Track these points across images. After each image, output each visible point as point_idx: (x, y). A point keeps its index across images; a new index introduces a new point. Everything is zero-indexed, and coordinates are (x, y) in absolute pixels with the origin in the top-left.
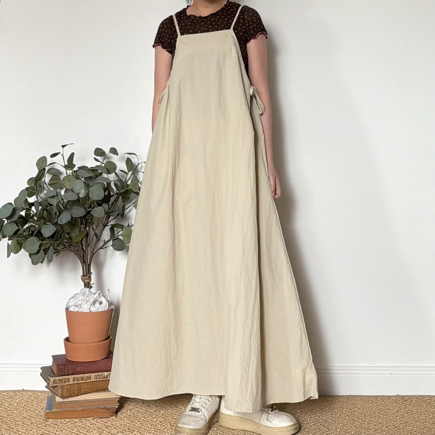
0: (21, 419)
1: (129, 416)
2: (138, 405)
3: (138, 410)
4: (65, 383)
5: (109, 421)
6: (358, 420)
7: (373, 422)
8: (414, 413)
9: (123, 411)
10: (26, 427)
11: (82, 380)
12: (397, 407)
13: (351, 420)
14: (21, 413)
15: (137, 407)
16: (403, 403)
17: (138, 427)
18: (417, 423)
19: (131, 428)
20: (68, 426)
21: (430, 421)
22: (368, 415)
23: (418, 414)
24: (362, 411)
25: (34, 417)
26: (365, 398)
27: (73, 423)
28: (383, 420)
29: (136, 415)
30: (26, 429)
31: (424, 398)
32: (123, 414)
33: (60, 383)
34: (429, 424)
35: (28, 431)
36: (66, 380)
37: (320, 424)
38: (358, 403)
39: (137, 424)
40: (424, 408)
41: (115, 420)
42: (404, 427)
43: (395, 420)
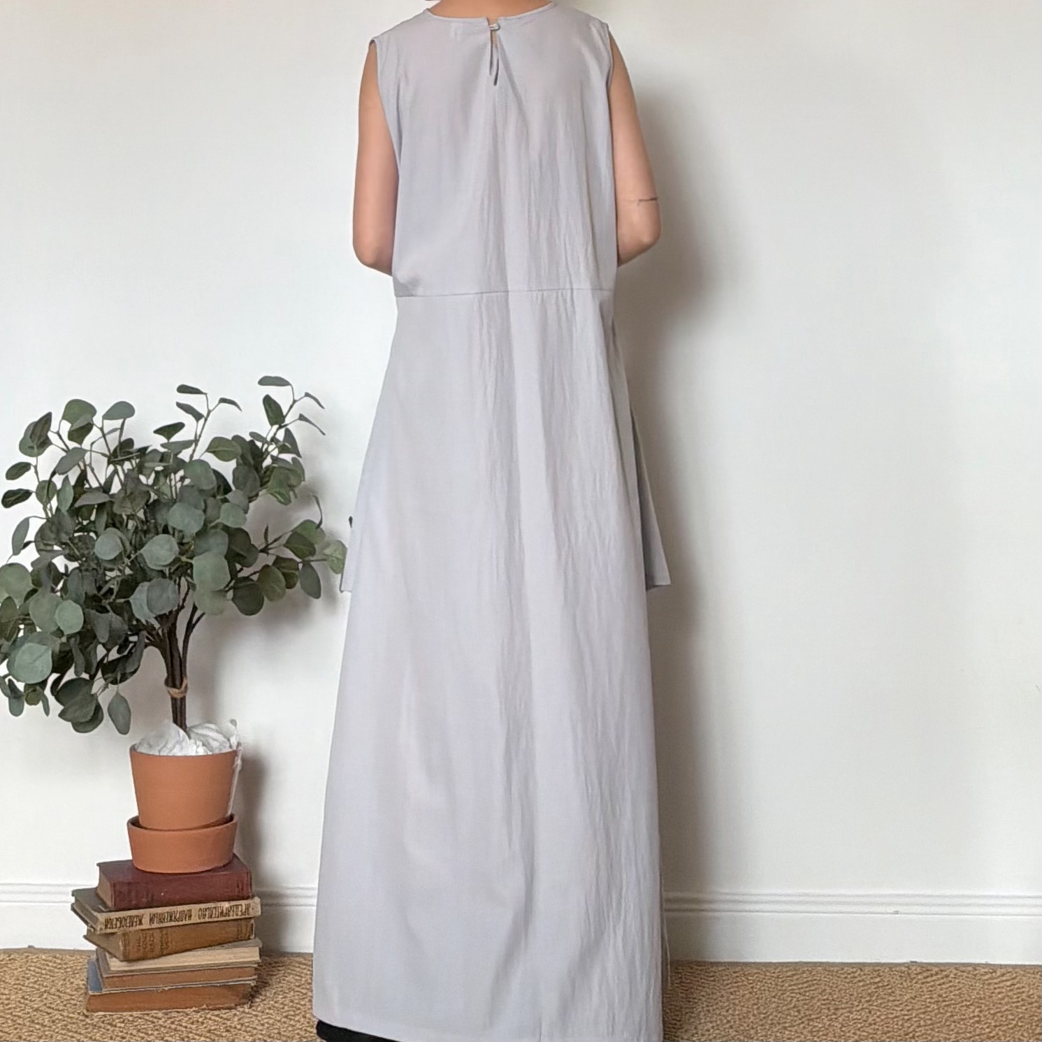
0: (28, 1013)
1: (282, 1006)
2: (301, 980)
3: (302, 993)
4: (132, 926)
5: (235, 1015)
6: (819, 1018)
7: (855, 1023)
8: (953, 1002)
9: (269, 993)
10: (39, 1029)
11: (171, 920)
12: (912, 989)
13: (803, 1017)
14: (27, 999)
15: (299, 986)
16: (924, 981)
17: (301, 1029)
18: (958, 1026)
19: (285, 1031)
20: (139, 1027)
21: (989, 1021)
22: (843, 1005)
23: (963, 1006)
24: (831, 998)
25: (57, 1008)
26: (835, 969)
27: (149, 1021)
28: (878, 1017)
29: (297, 1004)
30: (40, 1035)
31: (976, 970)
32: (267, 1000)
33: (120, 927)
34: (988, 1028)
35: (44, 1037)
36: (135, 920)
37: (727, 1026)
38: (820, 980)
39: (299, 1024)
40: (975, 992)
41: (248, 1013)
42: (926, 1034)
43: (906, 1017)
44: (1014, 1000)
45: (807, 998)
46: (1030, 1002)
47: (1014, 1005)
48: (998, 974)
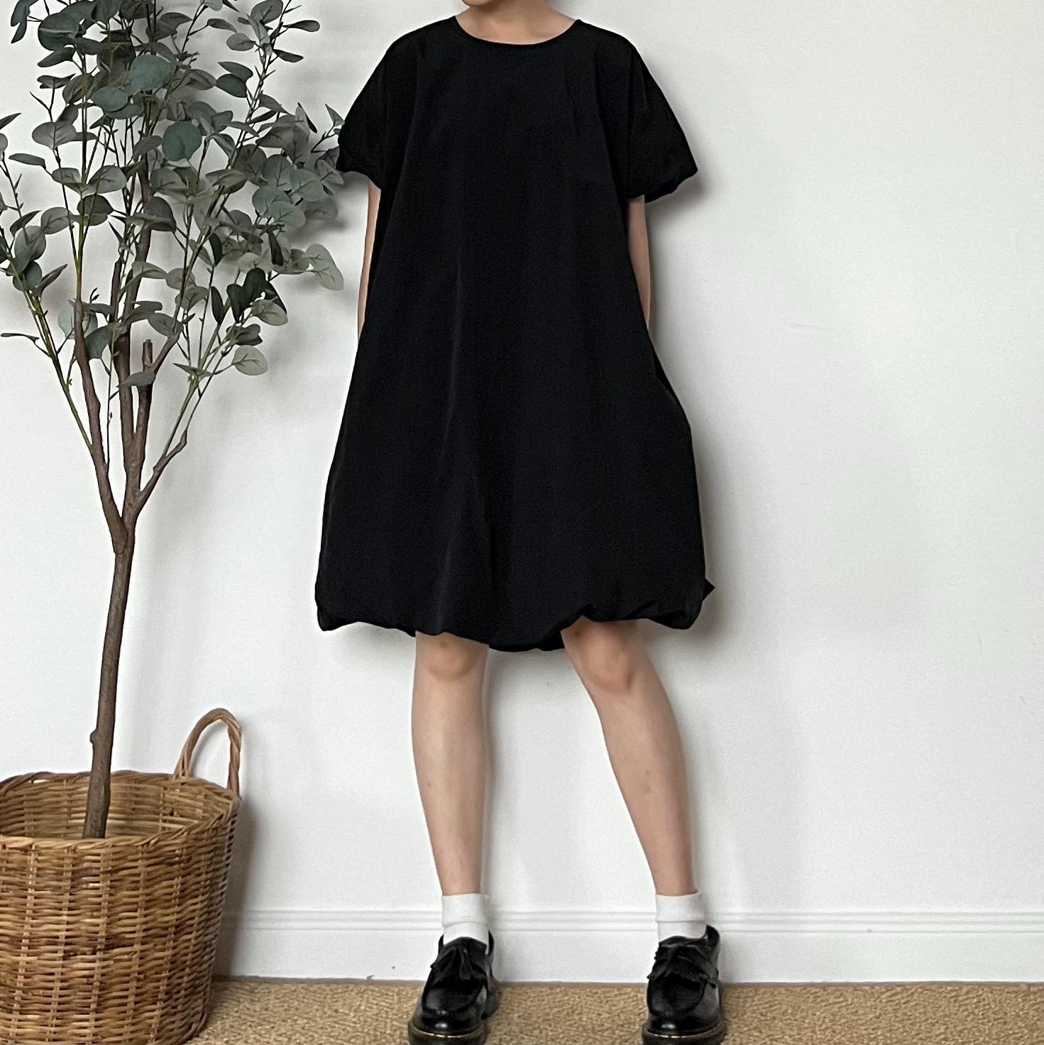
6: (782, 1038)
8: (918, 1020)
12: (876, 1008)
16: (890, 999)
22: (806, 1025)
26: (798, 990)
31: (942, 988)
38: (782, 1000)
43: (872, 1036)
44: (981, 1017)
45: (768, 1018)
46: (996, 1017)
47: (980, 1021)
48: (965, 990)
